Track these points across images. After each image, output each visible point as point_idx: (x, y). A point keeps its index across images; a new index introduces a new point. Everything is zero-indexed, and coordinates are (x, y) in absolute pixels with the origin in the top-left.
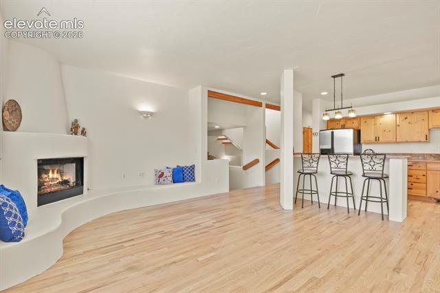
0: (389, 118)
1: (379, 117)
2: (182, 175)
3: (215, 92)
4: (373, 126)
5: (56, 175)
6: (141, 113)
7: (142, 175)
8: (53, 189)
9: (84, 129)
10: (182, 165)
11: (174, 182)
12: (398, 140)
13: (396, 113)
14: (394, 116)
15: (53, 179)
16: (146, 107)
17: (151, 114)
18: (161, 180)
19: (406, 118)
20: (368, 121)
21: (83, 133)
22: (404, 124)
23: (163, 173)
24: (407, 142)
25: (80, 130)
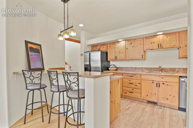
0: (122, 44)
1: (117, 43)
4: (114, 49)
12: (127, 59)
13: (126, 40)
14: (124, 42)
19: (131, 43)
20: (111, 46)
22: (130, 47)
24: (132, 60)
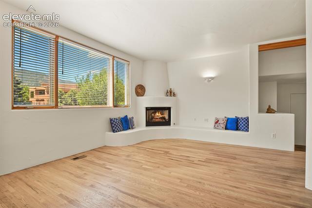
2: (236, 124)
3: (270, 44)
5: (159, 115)
6: (206, 79)
7: (207, 120)
8: (157, 120)
9: (174, 93)
10: (240, 116)
11: (226, 129)
15: (158, 116)
16: (209, 73)
17: (212, 78)
18: (216, 125)
21: (174, 95)
23: (218, 121)
25: (172, 94)
